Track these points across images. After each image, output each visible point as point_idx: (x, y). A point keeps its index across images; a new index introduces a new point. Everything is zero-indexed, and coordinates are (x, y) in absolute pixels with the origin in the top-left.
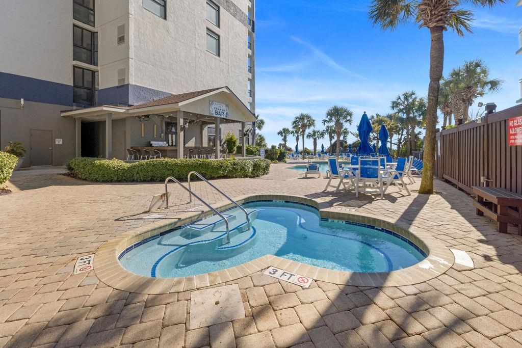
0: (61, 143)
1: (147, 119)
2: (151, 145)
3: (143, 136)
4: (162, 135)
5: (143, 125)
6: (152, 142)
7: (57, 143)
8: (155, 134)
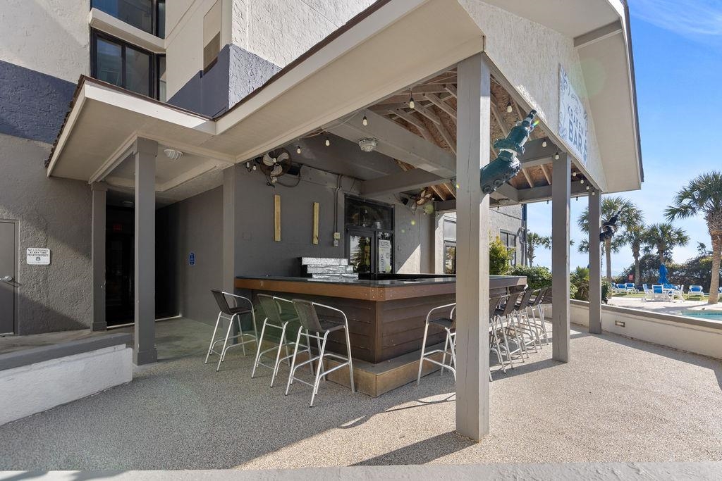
0: (45, 260)
1: (290, 179)
2: (303, 271)
3: (278, 238)
4: (337, 235)
5: (277, 198)
6: (306, 261)
7: (31, 260)
8: (316, 233)
